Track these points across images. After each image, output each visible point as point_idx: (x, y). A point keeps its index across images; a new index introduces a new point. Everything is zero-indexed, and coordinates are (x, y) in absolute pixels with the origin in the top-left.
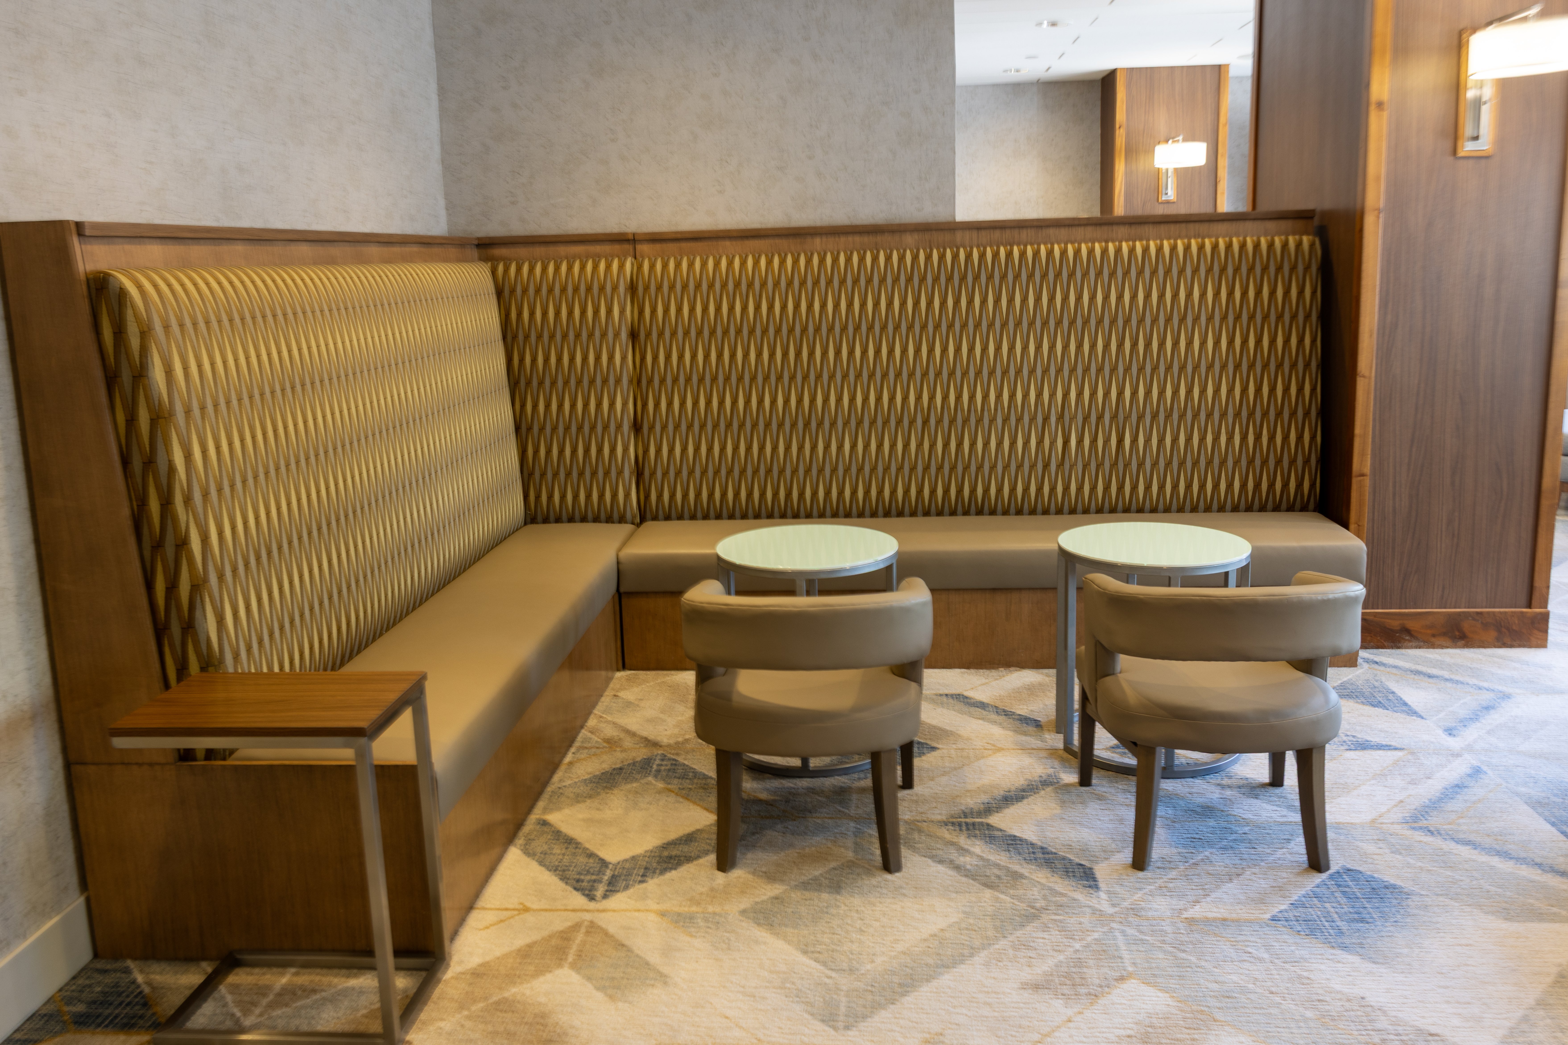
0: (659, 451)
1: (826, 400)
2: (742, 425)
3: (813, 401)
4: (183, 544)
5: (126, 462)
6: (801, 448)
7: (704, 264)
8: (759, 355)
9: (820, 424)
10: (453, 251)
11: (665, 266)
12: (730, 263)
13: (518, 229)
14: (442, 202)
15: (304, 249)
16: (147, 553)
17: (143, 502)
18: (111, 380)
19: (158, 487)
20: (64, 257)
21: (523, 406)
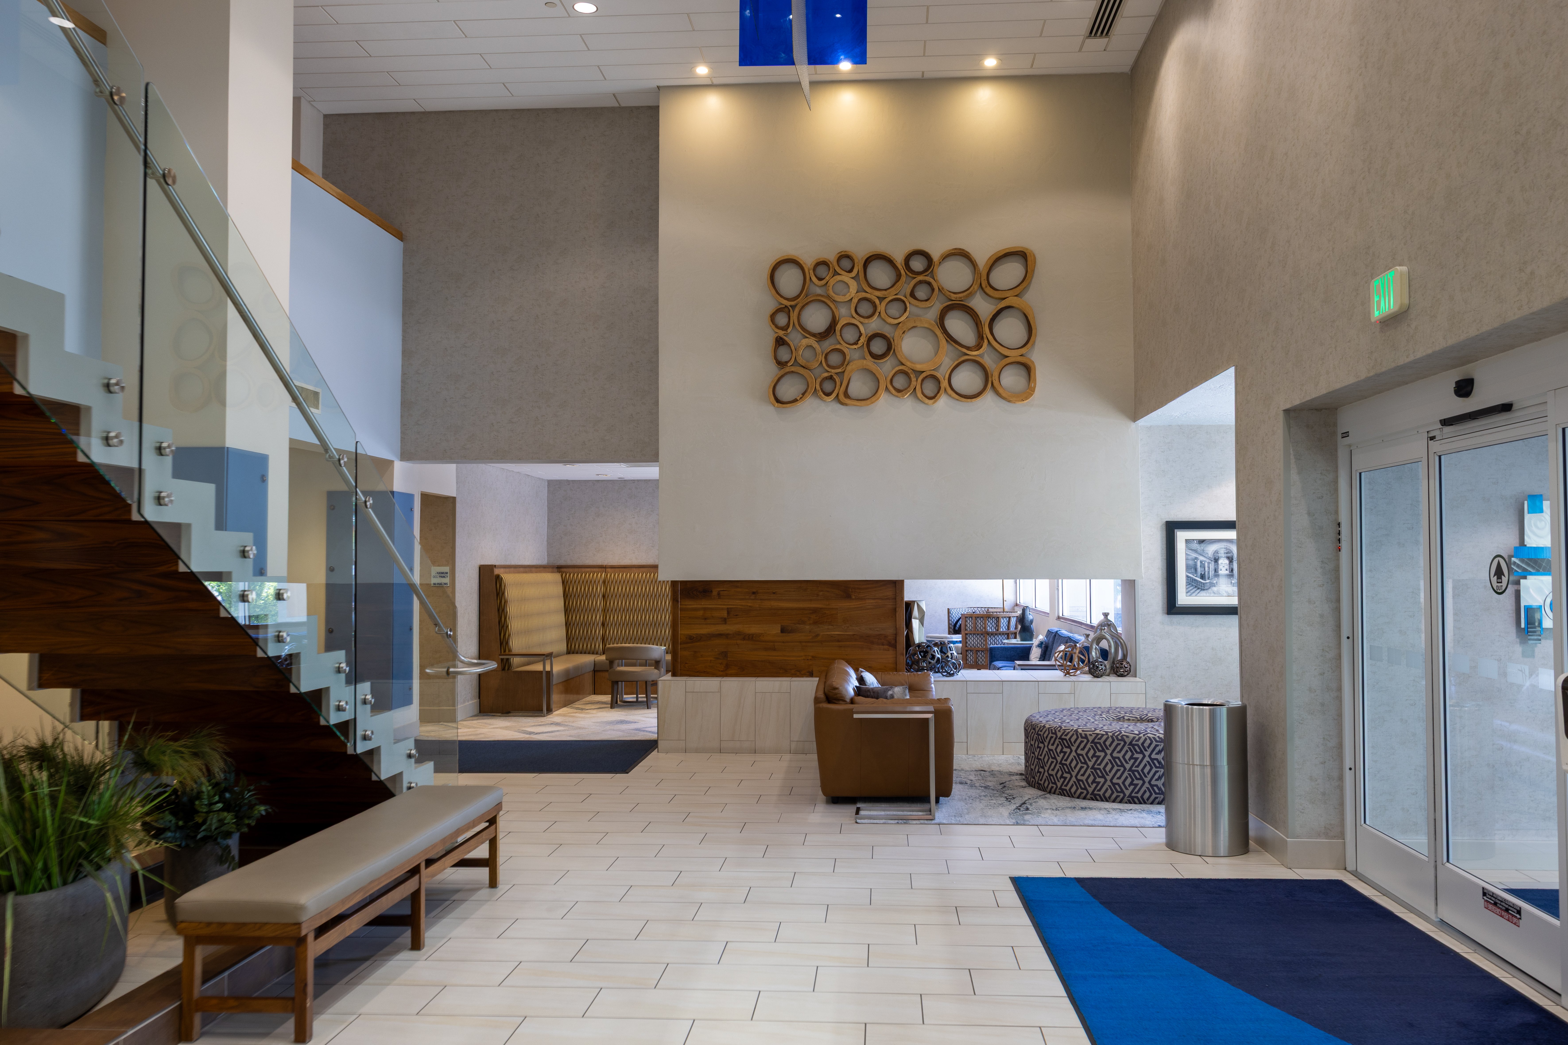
0: (609, 632)
1: (661, 617)
2: (635, 625)
3: (657, 617)
4: (507, 626)
5: (498, 610)
6: (653, 632)
7: (626, 575)
8: (642, 603)
9: (659, 624)
10: (550, 570)
11: (614, 575)
12: (634, 575)
13: (569, 563)
14: (546, 554)
15: (521, 569)
16: (500, 628)
17: (501, 618)
18: (498, 594)
19: (504, 615)
20: (492, 571)
21: (568, 617)
